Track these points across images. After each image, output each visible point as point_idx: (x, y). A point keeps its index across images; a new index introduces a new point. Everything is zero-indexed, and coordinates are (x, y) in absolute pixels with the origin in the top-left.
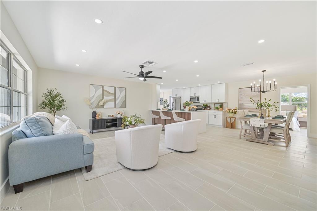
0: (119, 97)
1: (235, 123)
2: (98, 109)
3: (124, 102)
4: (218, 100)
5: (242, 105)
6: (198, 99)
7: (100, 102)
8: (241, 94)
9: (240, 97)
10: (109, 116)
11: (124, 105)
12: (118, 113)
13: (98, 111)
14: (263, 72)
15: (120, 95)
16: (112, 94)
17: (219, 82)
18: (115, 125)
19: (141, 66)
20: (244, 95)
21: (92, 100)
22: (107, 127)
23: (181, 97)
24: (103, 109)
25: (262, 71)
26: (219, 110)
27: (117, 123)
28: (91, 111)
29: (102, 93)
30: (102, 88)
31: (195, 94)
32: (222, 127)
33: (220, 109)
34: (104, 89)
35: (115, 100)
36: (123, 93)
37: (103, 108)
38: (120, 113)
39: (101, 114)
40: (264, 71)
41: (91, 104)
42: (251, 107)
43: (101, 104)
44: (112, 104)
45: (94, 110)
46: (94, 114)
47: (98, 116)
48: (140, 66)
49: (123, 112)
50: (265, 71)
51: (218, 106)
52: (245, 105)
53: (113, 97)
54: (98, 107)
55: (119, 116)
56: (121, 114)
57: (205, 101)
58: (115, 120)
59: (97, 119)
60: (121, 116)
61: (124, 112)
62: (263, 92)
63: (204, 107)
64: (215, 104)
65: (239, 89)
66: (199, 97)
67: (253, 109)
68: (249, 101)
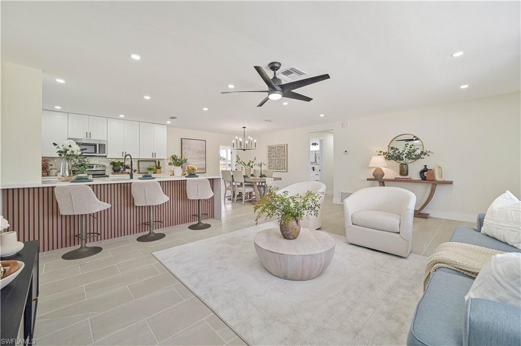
6: (101, 148)
8: (185, 148)
9: (183, 152)
14: (244, 129)
20: (189, 149)
31: (89, 135)
33: (158, 171)
50: (245, 127)
57: (124, 153)
62: (244, 150)
63: (115, 168)
64: (139, 161)
65: (182, 139)
66: (106, 143)
67: (199, 169)
68: (194, 158)
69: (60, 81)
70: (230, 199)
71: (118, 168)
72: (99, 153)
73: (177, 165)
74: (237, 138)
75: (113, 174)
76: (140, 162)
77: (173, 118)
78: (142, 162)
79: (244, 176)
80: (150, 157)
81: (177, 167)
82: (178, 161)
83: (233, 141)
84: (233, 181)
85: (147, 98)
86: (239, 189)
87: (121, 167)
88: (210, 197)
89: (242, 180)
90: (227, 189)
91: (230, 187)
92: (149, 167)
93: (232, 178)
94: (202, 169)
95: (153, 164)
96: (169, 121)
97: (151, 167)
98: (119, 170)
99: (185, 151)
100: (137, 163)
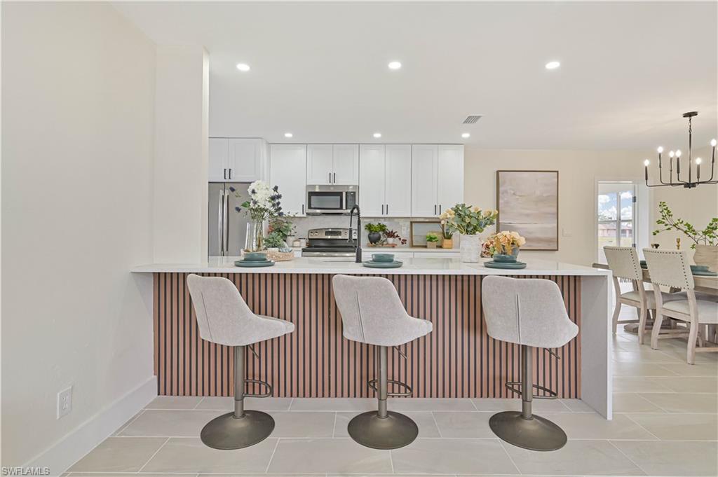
5: (508, 226)
8: (506, 192)
9: (501, 201)
14: (688, 118)
20: (514, 194)
25: (686, 115)
26: (441, 247)
31: (332, 177)
33: (446, 241)
40: (690, 115)
50: (695, 114)
51: (435, 231)
57: (385, 208)
62: (689, 185)
63: (372, 236)
64: (411, 223)
65: (498, 172)
66: (357, 190)
67: (539, 240)
68: (528, 215)
69: (243, 67)
70: (635, 331)
71: (376, 236)
72: (346, 209)
73: (467, 232)
74: (660, 150)
75: (369, 247)
76: (413, 224)
77: (471, 120)
78: (416, 224)
79: (693, 269)
80: (429, 214)
81: (468, 237)
82: (467, 220)
83: (647, 163)
84: (646, 279)
86: (667, 306)
87: (381, 233)
88: (564, 342)
89: (687, 284)
90: (621, 299)
91: (635, 297)
92: (428, 234)
93: (640, 270)
94: (549, 241)
95: (437, 228)
96: (466, 131)
97: (432, 235)
98: (379, 238)
99: (505, 199)
100: (409, 226)
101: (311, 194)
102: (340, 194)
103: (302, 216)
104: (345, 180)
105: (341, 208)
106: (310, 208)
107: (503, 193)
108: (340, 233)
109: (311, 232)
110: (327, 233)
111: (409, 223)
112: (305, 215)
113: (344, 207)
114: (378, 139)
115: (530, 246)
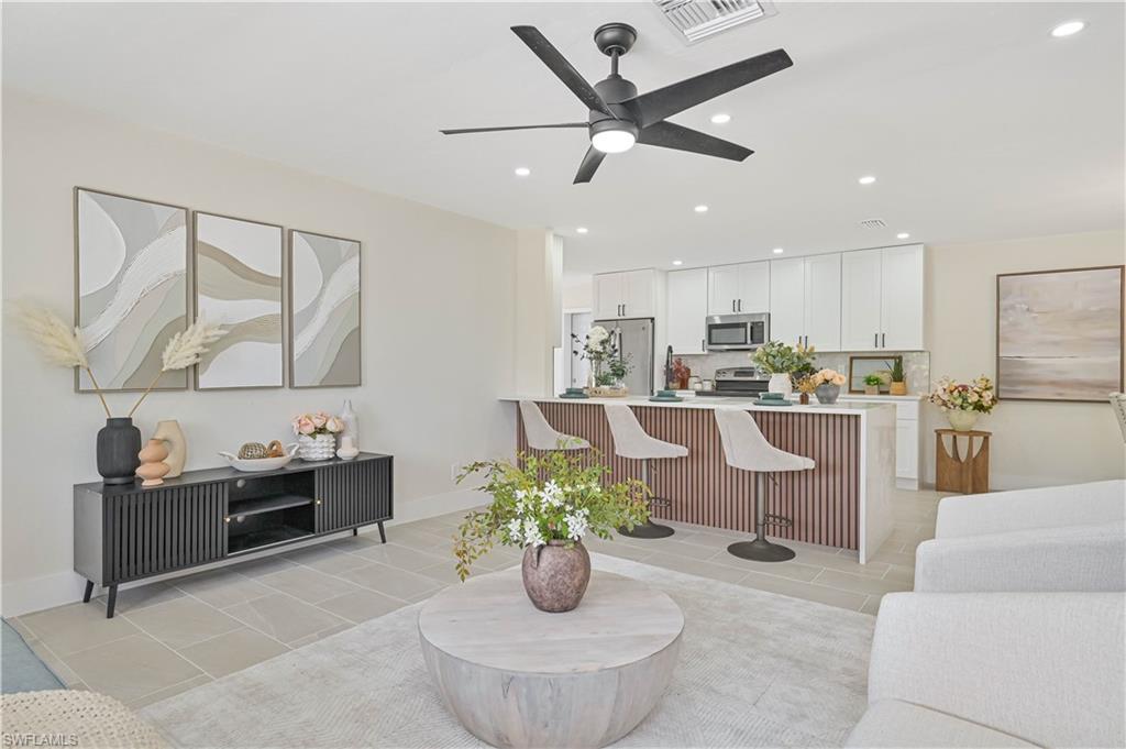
0: (315, 305)
1: (986, 461)
2: (150, 396)
3: (352, 345)
4: (880, 339)
5: (1018, 362)
6: (757, 331)
7: (173, 343)
8: (1013, 308)
9: (1002, 323)
10: (247, 451)
11: (346, 370)
12: (310, 429)
13: (151, 413)
15: (320, 295)
16: (264, 279)
17: (903, 236)
18: (302, 522)
19: (609, 35)
20: (1028, 310)
21: (100, 328)
22: (240, 539)
23: (653, 319)
24: (191, 394)
26: (887, 393)
27: (312, 506)
28: (95, 416)
29: (182, 265)
30: (182, 231)
31: (737, 304)
32: (915, 486)
33: (896, 386)
34: (200, 237)
35: (287, 327)
36: (344, 280)
37: (196, 388)
38: (331, 426)
39: (176, 437)
41: (88, 355)
42: (1070, 377)
43: (178, 355)
44: (259, 361)
45: (120, 408)
46: (119, 443)
47: (160, 460)
48: (600, 31)
49: (345, 415)
51: (882, 370)
52: (1032, 366)
53: (275, 308)
54: (155, 377)
55: (318, 451)
56: (337, 435)
57: (803, 341)
58: (299, 480)
59: (147, 484)
60: (337, 446)
61: (357, 419)
64: (852, 359)
65: (998, 277)
66: (764, 319)
67: (1082, 385)
68: (1055, 343)
69: (582, 230)
76: (855, 361)
78: (859, 361)
85: (701, 209)
94: (1103, 385)
99: (1011, 319)
100: (848, 363)
101: (711, 327)
102: (745, 325)
103: (702, 353)
104: (752, 308)
105: (746, 343)
106: (710, 343)
107: (1006, 310)
108: (751, 374)
109: (718, 372)
110: (737, 374)
111: (848, 360)
112: (706, 352)
113: (749, 341)
114: (778, 254)
115: (1060, 394)
